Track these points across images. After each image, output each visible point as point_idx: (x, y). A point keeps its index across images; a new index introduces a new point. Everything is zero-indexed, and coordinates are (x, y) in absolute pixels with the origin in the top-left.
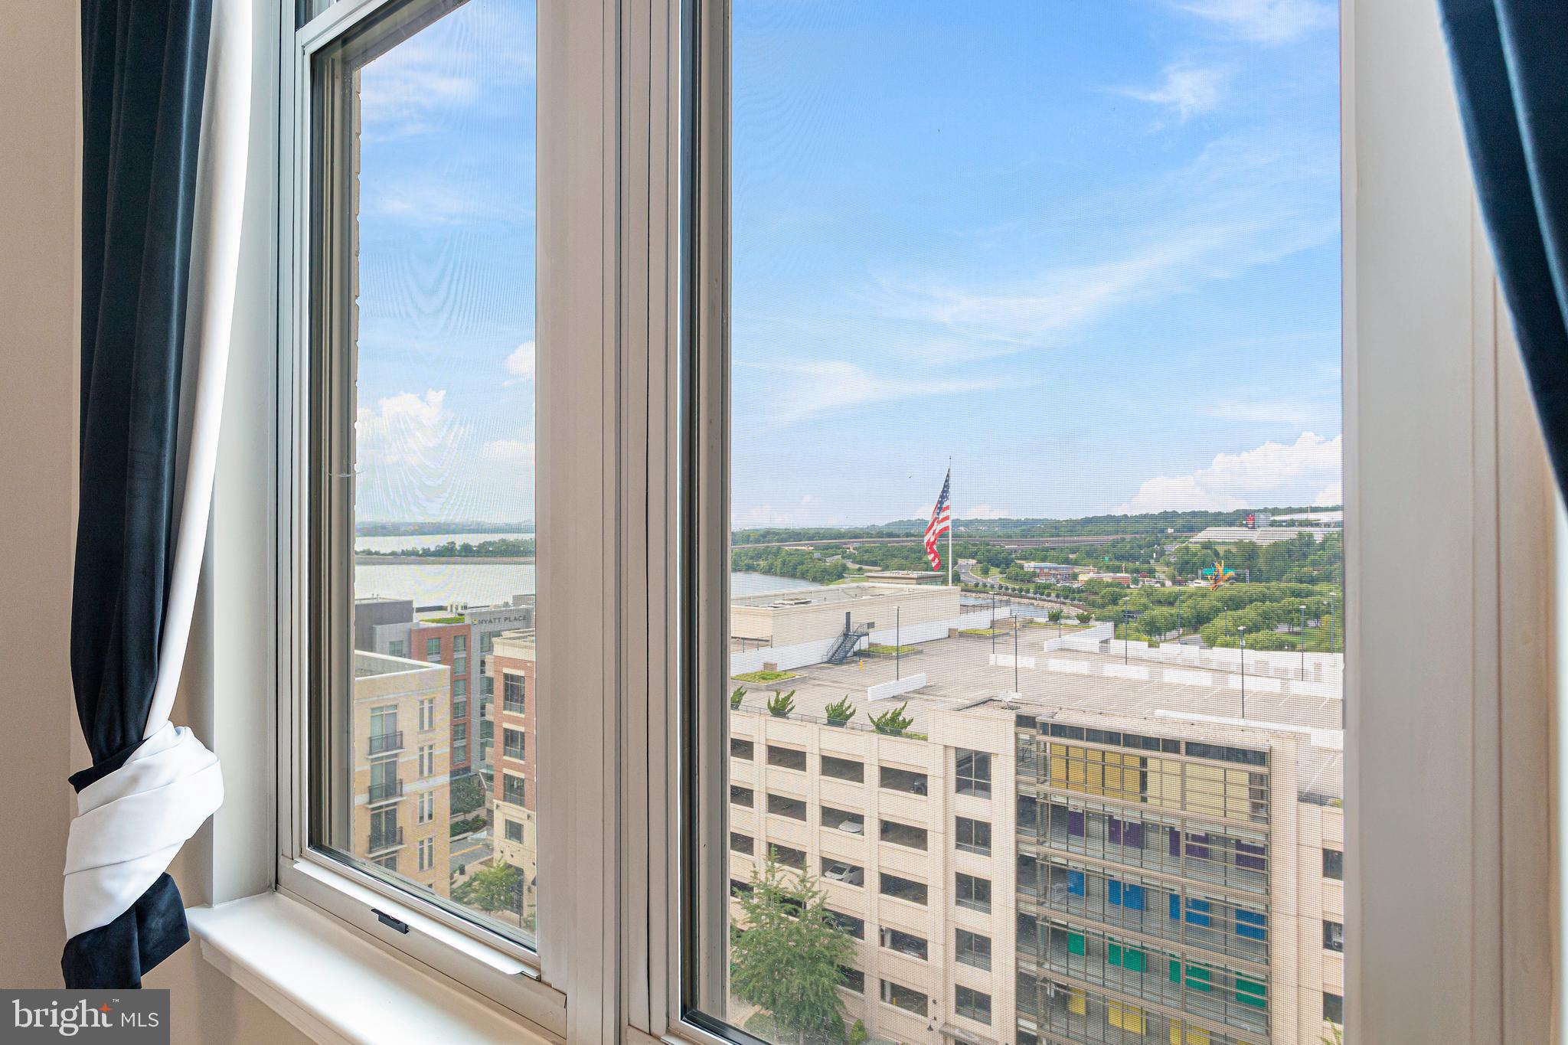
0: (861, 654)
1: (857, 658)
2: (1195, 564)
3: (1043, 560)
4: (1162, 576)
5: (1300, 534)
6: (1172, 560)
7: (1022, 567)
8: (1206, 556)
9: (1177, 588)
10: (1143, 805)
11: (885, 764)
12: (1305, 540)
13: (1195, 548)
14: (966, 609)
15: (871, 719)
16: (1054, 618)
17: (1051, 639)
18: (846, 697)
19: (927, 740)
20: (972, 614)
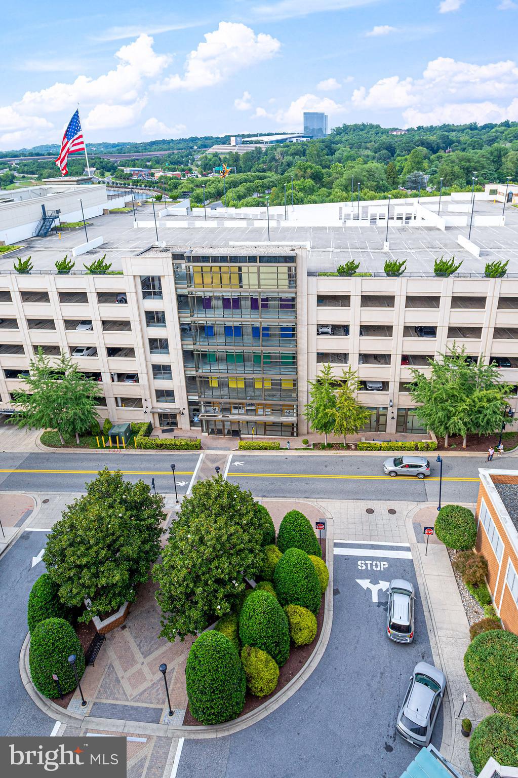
0: (57, 229)
1: (55, 232)
2: (211, 165)
3: (134, 166)
4: (196, 172)
5: (256, 147)
6: (199, 163)
7: (123, 171)
8: (216, 160)
9: (204, 179)
10: (241, 289)
11: (99, 291)
12: (258, 151)
13: (210, 156)
14: (110, 197)
15: (86, 267)
16: (159, 199)
17: (161, 210)
18: (67, 256)
19: (122, 274)
20: (114, 200)
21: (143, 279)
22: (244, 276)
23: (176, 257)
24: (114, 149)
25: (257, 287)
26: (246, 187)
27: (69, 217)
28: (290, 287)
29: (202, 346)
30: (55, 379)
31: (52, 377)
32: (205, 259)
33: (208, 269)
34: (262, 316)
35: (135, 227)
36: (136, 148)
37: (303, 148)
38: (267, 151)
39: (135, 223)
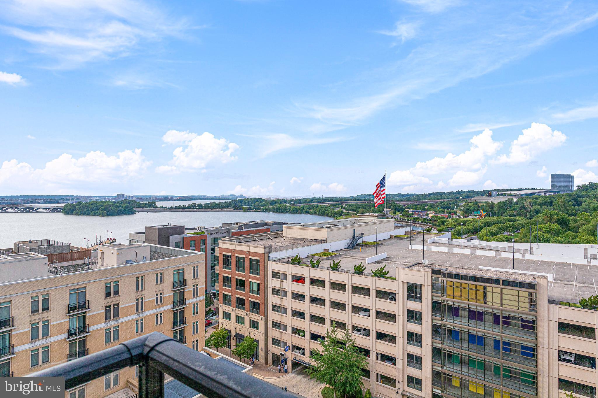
0: (360, 245)
1: (358, 247)
2: (471, 210)
3: (416, 209)
4: (459, 215)
5: (509, 199)
6: (462, 208)
7: (408, 211)
8: (475, 207)
9: (465, 219)
10: (485, 305)
11: (378, 289)
12: (511, 201)
13: (470, 204)
14: (396, 228)
15: (372, 271)
16: (429, 231)
17: (429, 239)
18: (362, 263)
19: (395, 279)
20: (398, 230)
21: (409, 285)
22: (489, 295)
23: (434, 272)
24: (405, 198)
25: (499, 305)
26: (498, 227)
27: (369, 238)
28: (530, 310)
29: (448, 346)
30: (339, 348)
31: (338, 345)
32: (457, 276)
33: (459, 285)
34: (503, 332)
35: (410, 248)
36: (418, 197)
37: (550, 200)
38: (518, 201)
39: (410, 246)
